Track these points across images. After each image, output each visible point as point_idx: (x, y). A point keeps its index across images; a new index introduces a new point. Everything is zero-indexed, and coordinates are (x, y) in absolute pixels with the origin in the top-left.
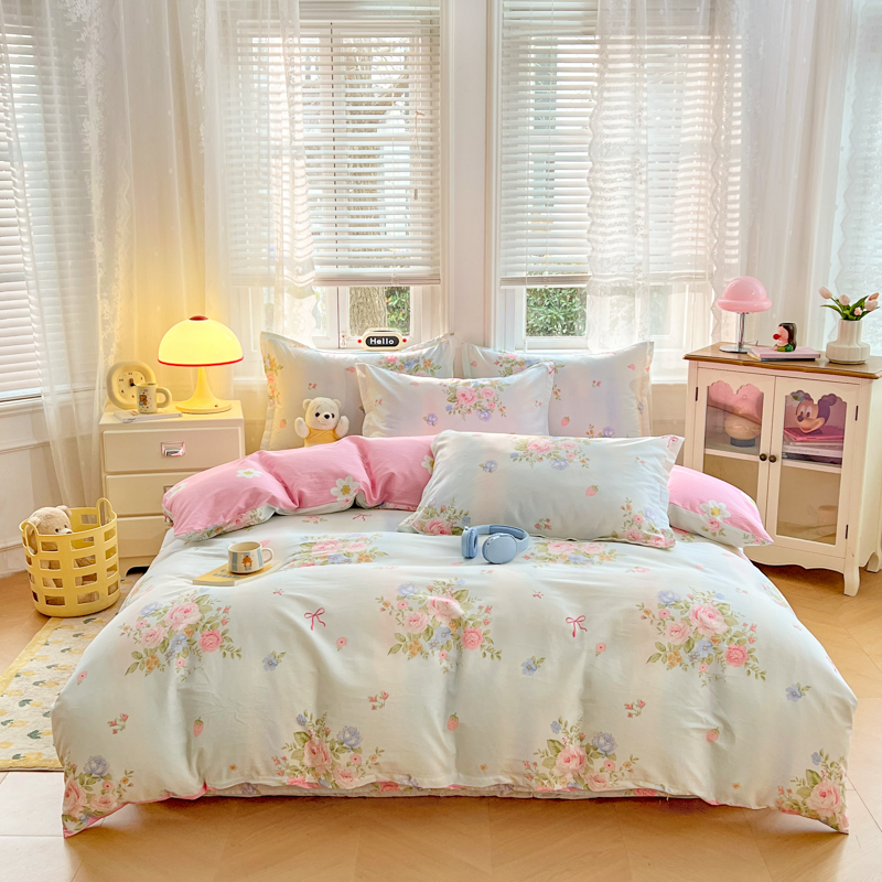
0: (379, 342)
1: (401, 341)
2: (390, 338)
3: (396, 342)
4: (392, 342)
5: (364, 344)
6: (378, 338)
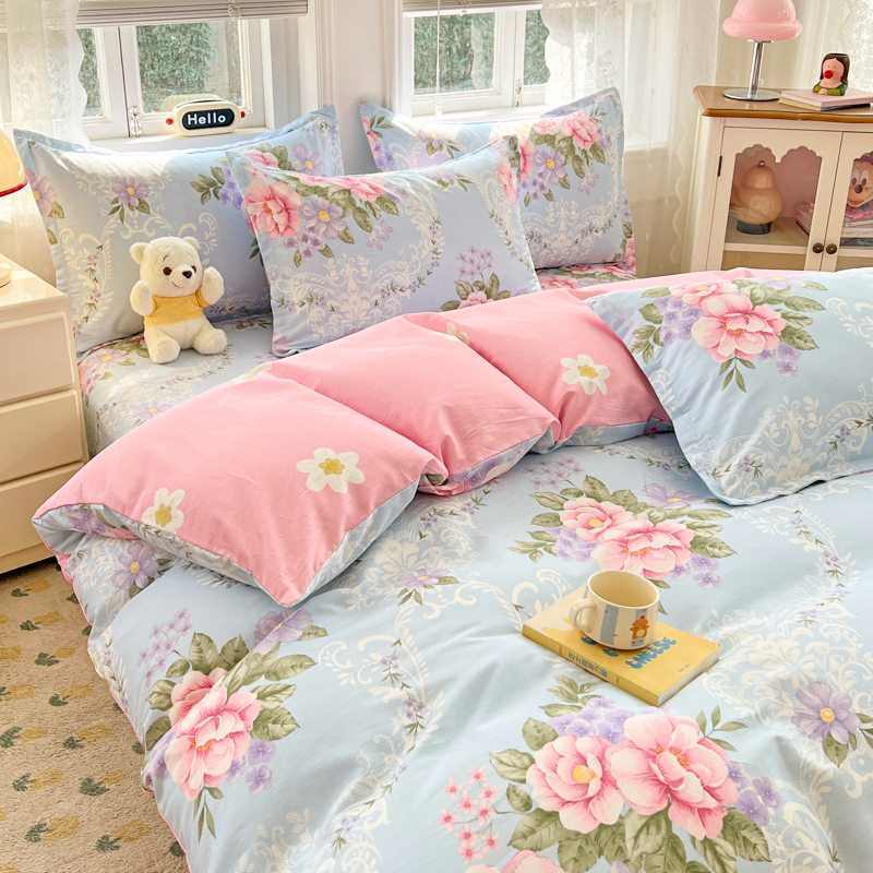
0: (202, 120)
1: (237, 116)
2: (219, 112)
3: (229, 116)
4: (222, 119)
5: (178, 125)
6: (200, 114)
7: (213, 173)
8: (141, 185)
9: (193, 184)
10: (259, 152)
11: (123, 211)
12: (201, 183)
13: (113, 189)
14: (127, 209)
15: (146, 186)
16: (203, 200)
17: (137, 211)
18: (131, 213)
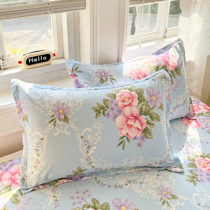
7: (104, 103)
8: (67, 108)
9: (93, 108)
10: (129, 91)
11: (55, 121)
12: (97, 108)
13: (53, 110)
14: (58, 120)
15: (69, 109)
16: (97, 116)
17: (62, 122)
18: (59, 122)
